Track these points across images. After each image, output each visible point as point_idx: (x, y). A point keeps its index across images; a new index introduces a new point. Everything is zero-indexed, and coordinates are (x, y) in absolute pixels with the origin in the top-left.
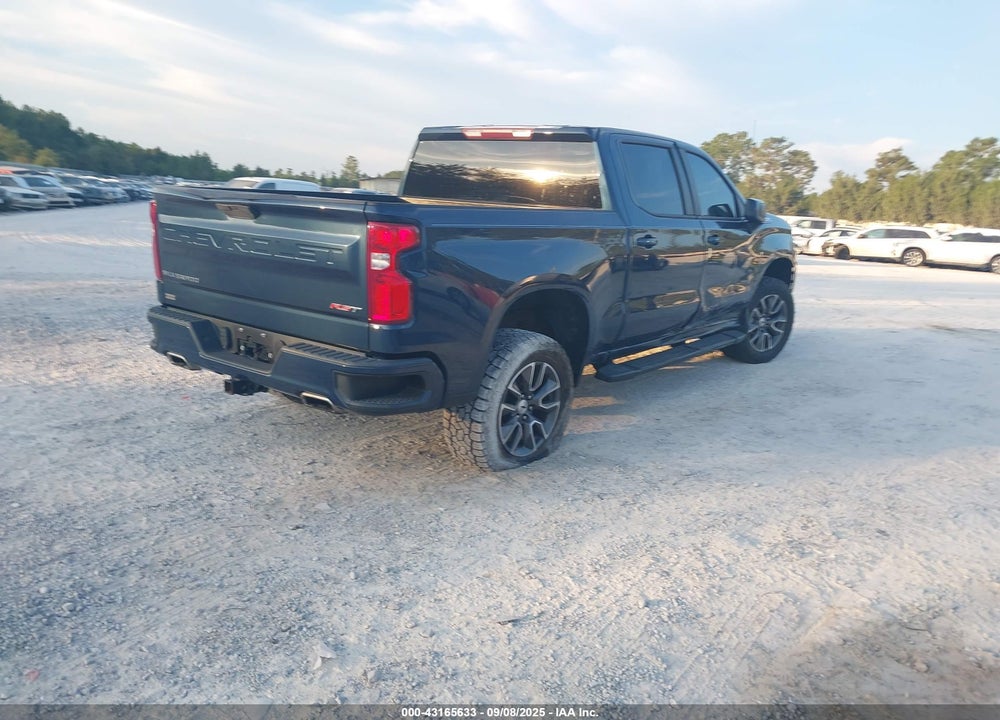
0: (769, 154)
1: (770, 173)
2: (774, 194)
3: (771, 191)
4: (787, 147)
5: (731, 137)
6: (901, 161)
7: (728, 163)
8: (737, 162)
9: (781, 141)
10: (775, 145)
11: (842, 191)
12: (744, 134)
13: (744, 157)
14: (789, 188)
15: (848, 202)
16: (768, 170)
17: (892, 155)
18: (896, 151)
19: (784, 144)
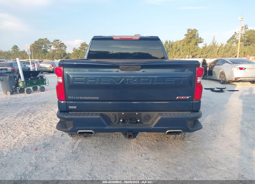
0: (56, 44)
1: (57, 49)
2: (59, 54)
3: (58, 53)
4: (60, 42)
5: (43, 40)
6: (86, 45)
7: (43, 46)
8: (46, 46)
9: (58, 40)
10: (57, 42)
11: (76, 52)
12: (47, 39)
13: (47, 45)
14: (63, 53)
15: (78, 55)
16: (56, 48)
17: (84, 44)
18: (84, 43)
19: (59, 41)
